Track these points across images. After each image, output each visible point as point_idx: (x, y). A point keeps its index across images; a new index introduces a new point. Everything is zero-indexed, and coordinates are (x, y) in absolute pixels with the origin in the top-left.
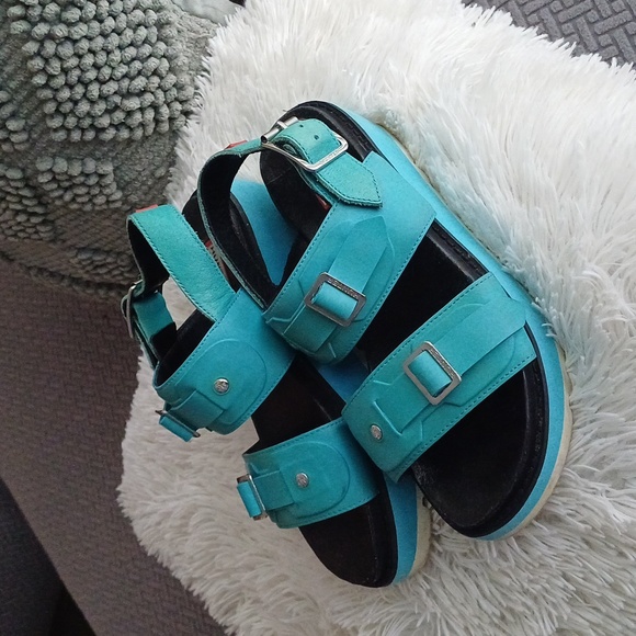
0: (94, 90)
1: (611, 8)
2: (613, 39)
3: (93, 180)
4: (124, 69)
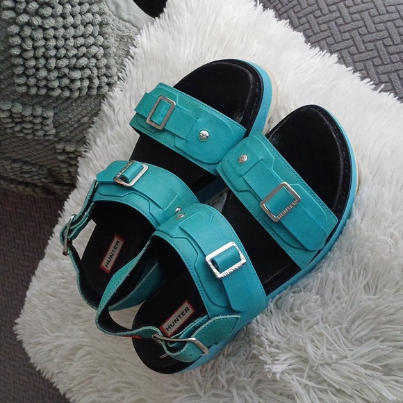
0: (53, 63)
1: (390, 59)
2: (390, 79)
3: (38, 121)
4: (74, 52)
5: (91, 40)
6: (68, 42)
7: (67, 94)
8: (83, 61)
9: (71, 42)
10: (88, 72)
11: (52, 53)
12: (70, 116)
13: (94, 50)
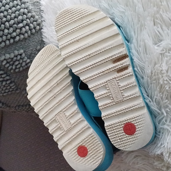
5: (19, 7)
6: (8, 12)
7: (22, 36)
8: (20, 18)
9: (10, 11)
10: (25, 22)
11: (4, 19)
12: (31, 49)
13: (22, 10)
